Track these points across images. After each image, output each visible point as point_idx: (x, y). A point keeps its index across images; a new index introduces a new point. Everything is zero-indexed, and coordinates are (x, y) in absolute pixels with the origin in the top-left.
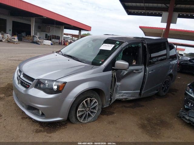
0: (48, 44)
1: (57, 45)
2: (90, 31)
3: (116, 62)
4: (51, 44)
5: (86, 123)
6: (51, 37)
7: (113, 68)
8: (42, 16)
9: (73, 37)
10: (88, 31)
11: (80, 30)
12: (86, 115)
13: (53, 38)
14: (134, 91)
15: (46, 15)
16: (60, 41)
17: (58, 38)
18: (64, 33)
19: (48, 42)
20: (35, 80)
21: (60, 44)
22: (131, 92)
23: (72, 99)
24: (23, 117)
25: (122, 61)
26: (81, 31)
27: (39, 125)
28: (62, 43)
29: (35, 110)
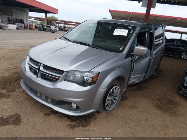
0: (13, 28)
1: (23, 29)
2: (57, 13)
3: (136, 48)
4: (17, 29)
5: (111, 111)
6: (14, 20)
7: (132, 54)
9: (37, 20)
10: (54, 13)
11: (46, 12)
12: (111, 103)
13: (16, 22)
14: (141, 74)
16: (26, 25)
17: (22, 22)
18: (29, 16)
19: (13, 27)
20: (65, 72)
21: (25, 28)
22: (139, 76)
23: (104, 89)
24: (45, 113)
25: (141, 47)
26: (47, 14)
27: (69, 120)
28: (27, 27)
29: (65, 104)
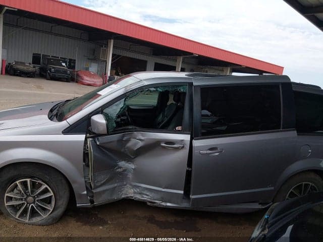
8: (192, 54)
11: (260, 72)
12: (26, 209)
15: (197, 52)
22: (160, 189)
